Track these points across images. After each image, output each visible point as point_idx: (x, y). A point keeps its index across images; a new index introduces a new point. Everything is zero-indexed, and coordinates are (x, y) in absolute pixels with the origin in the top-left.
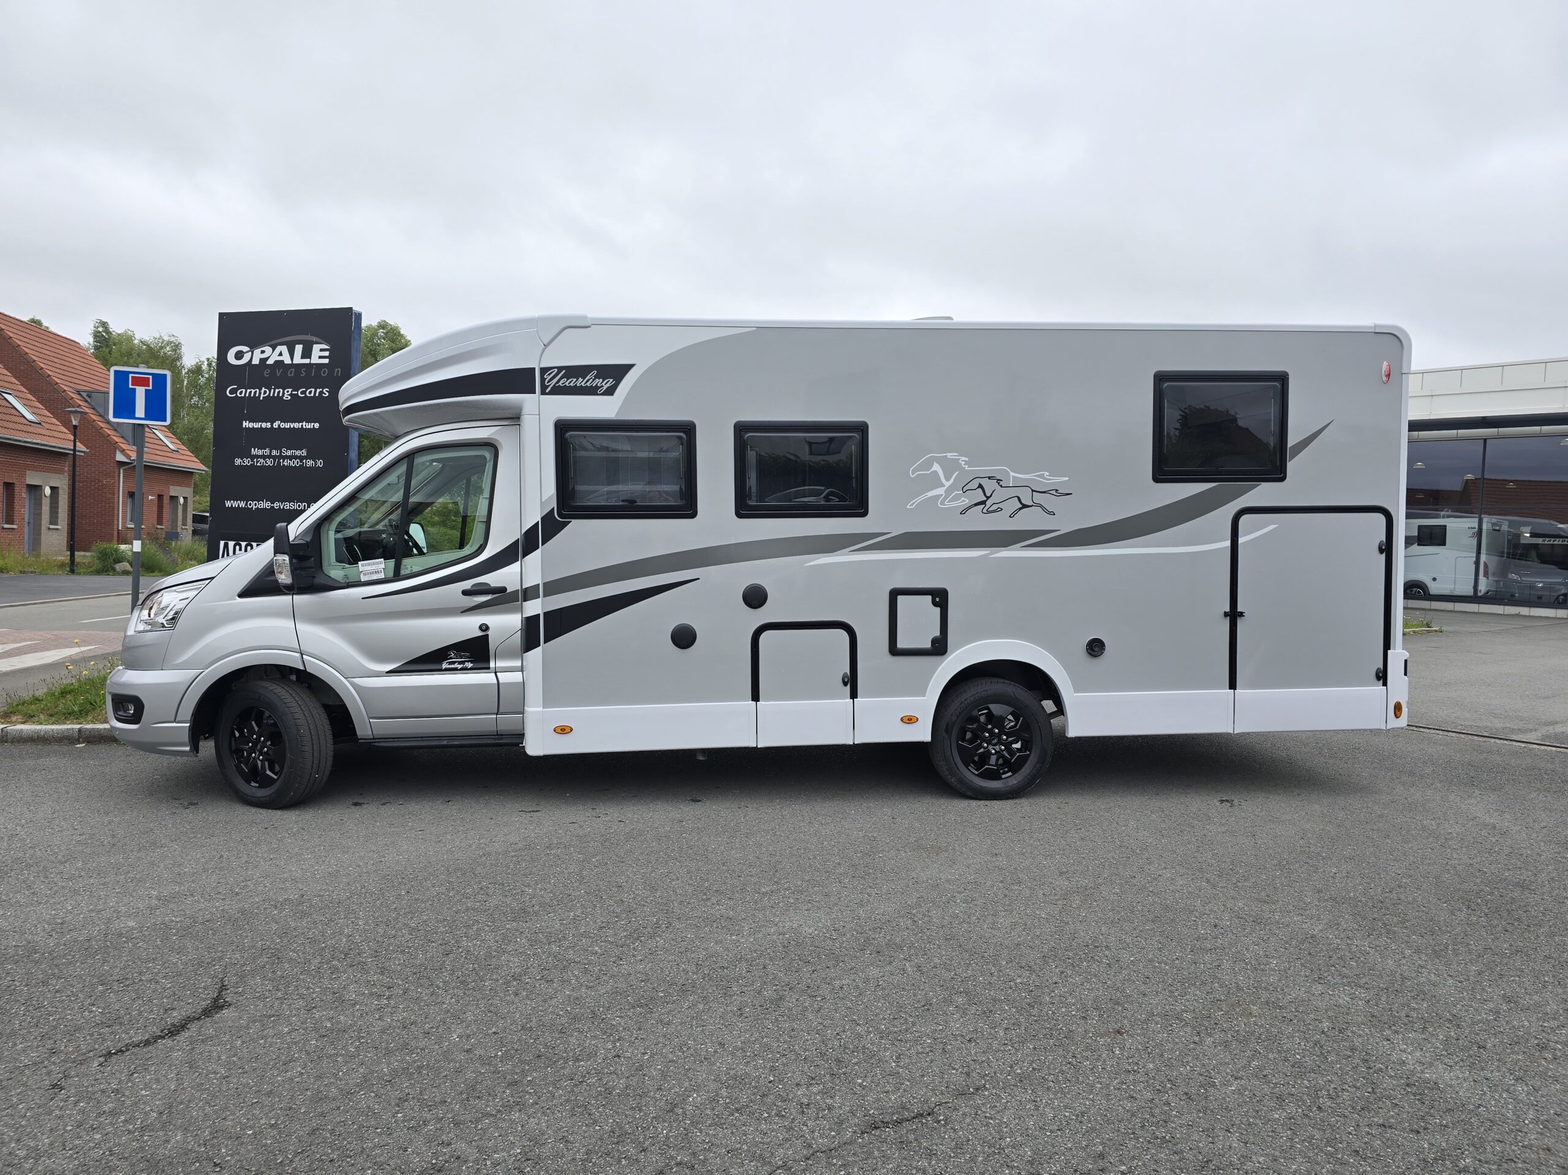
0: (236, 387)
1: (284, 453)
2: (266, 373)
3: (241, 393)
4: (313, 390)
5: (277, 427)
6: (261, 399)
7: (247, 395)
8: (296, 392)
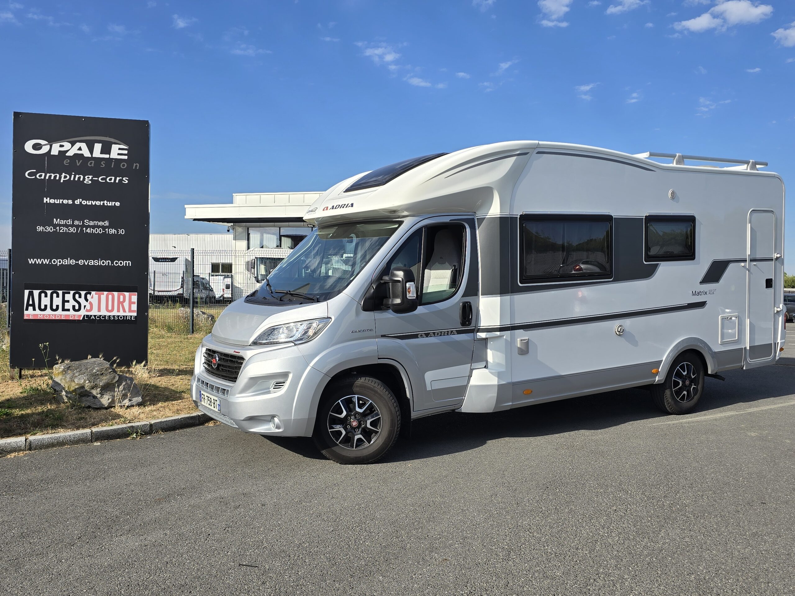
0: (35, 171)
1: (87, 223)
2: (66, 162)
3: (40, 176)
4: (113, 178)
5: (78, 203)
6: (62, 181)
7: (47, 178)
8: (97, 179)
